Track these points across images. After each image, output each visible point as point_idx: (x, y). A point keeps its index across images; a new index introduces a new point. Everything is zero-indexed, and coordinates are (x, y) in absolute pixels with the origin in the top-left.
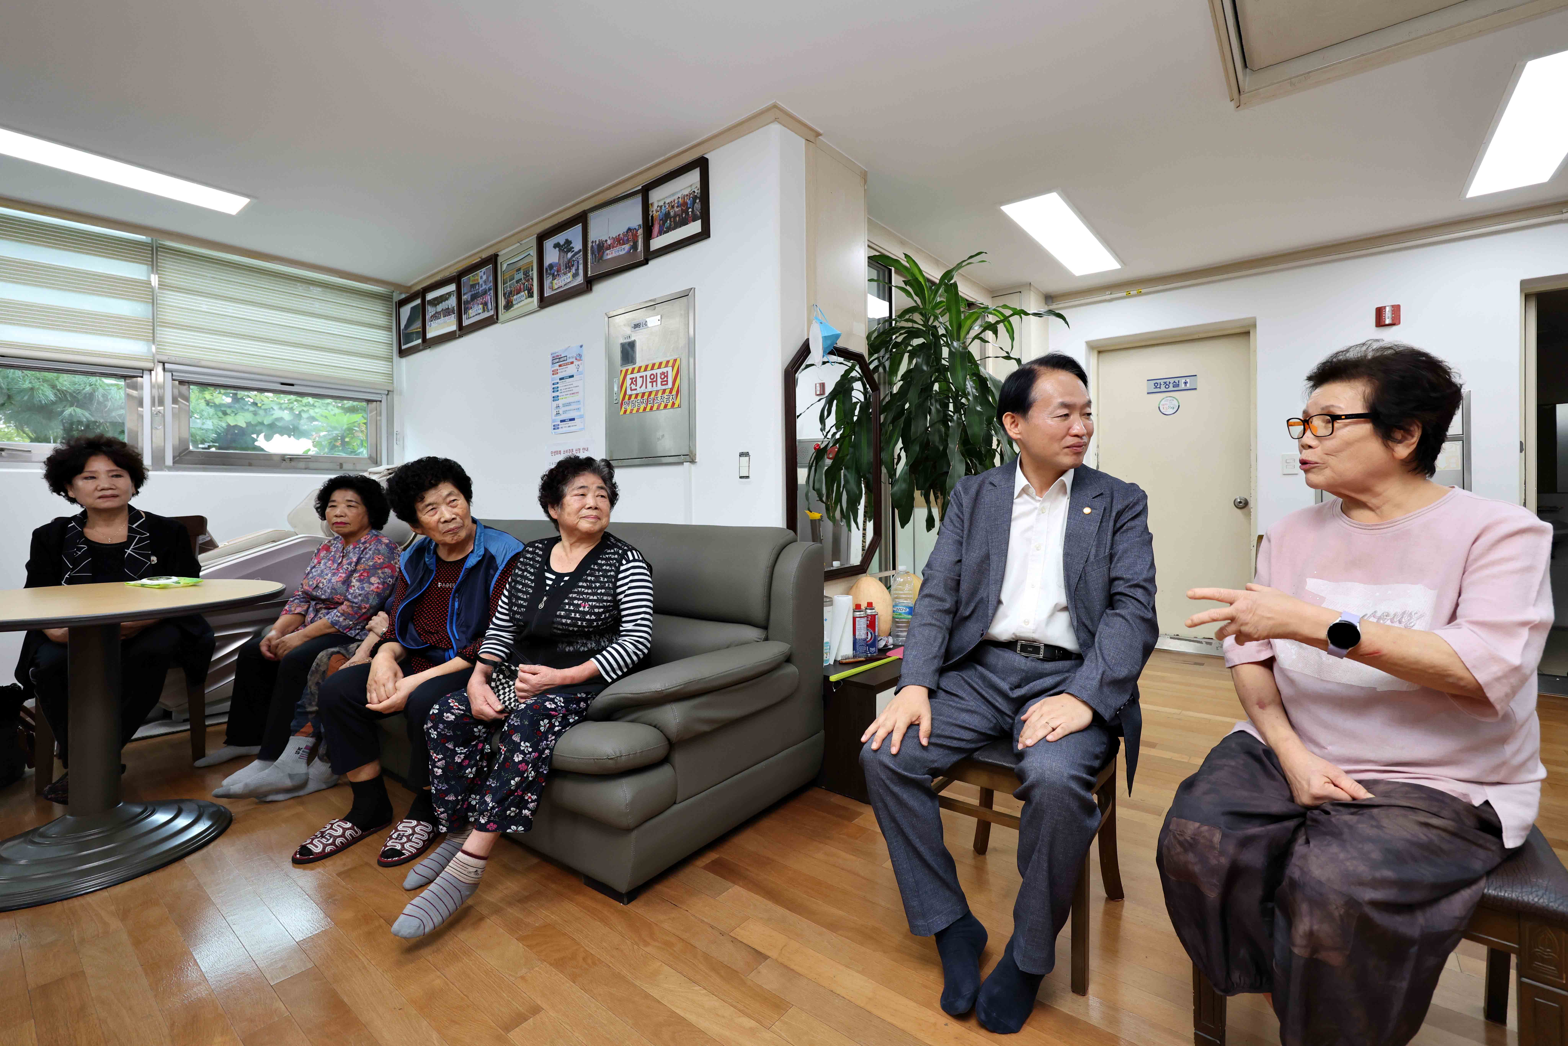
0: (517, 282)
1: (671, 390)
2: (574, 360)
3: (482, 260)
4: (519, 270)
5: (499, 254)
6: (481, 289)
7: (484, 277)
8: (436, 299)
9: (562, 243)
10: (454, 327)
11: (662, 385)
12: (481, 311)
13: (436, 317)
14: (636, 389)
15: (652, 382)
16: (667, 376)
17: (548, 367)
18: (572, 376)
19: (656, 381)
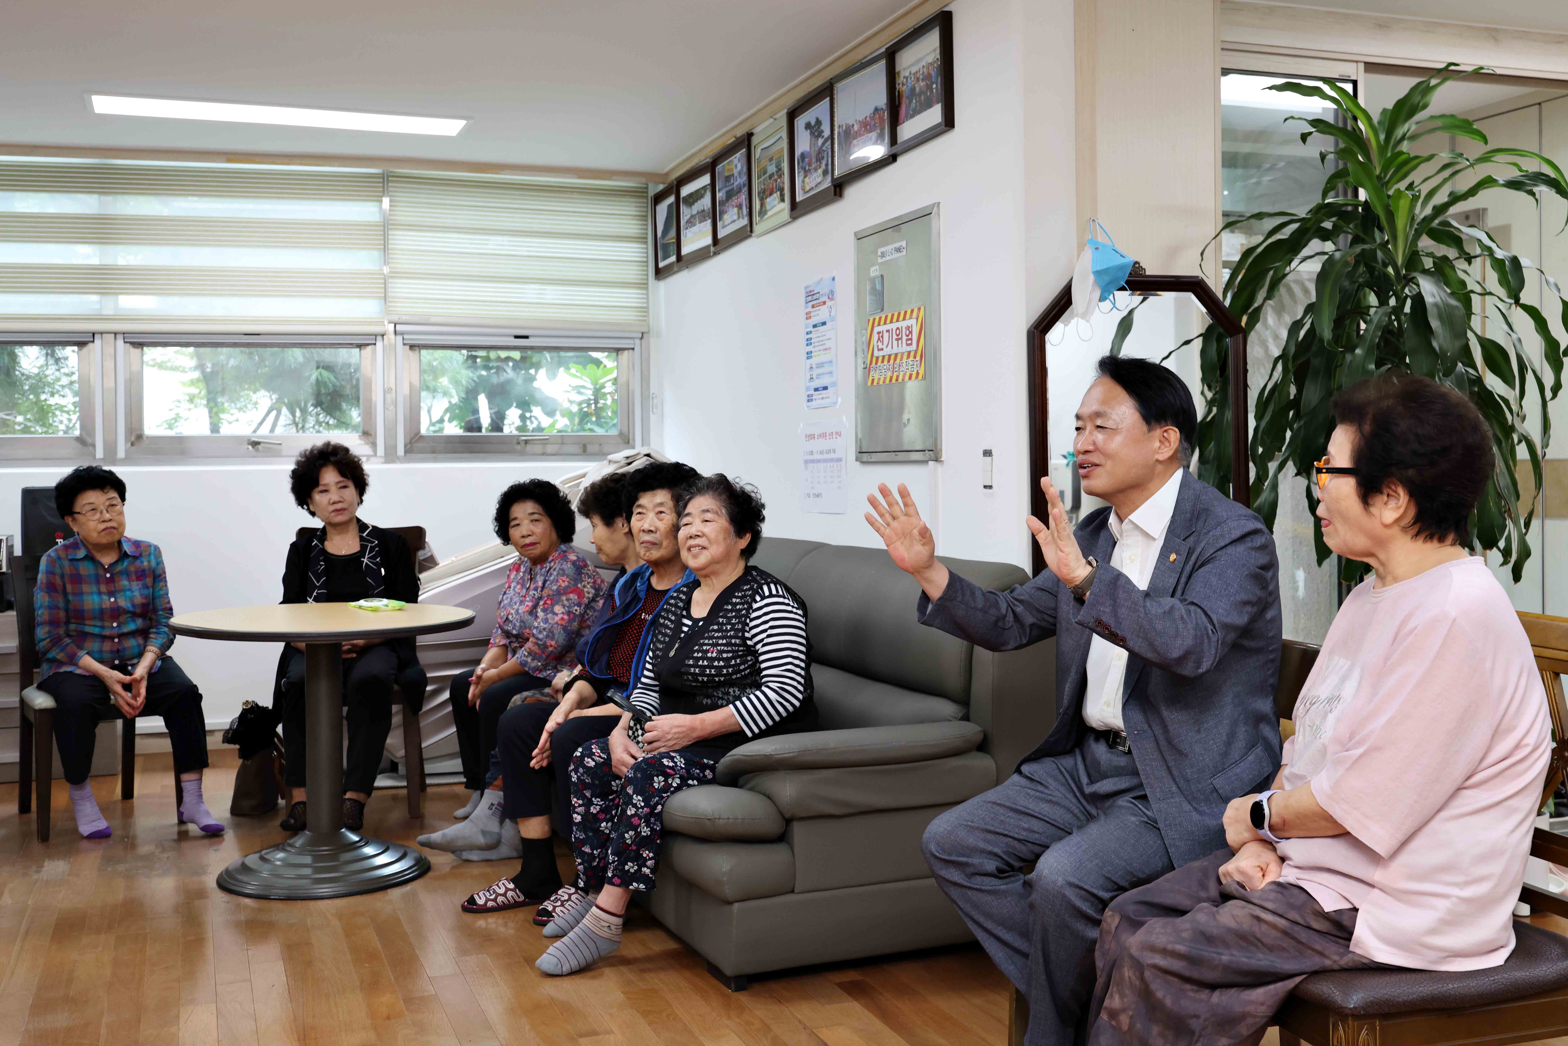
0: (770, 177)
1: (916, 351)
2: (825, 299)
3: (737, 139)
4: (771, 160)
5: (754, 131)
6: (736, 184)
7: (739, 167)
8: (691, 195)
9: (813, 123)
10: (709, 240)
11: (907, 345)
12: (735, 217)
13: (691, 223)
14: (882, 349)
15: (897, 340)
16: (911, 332)
17: (800, 306)
18: (824, 324)
19: (901, 339)
